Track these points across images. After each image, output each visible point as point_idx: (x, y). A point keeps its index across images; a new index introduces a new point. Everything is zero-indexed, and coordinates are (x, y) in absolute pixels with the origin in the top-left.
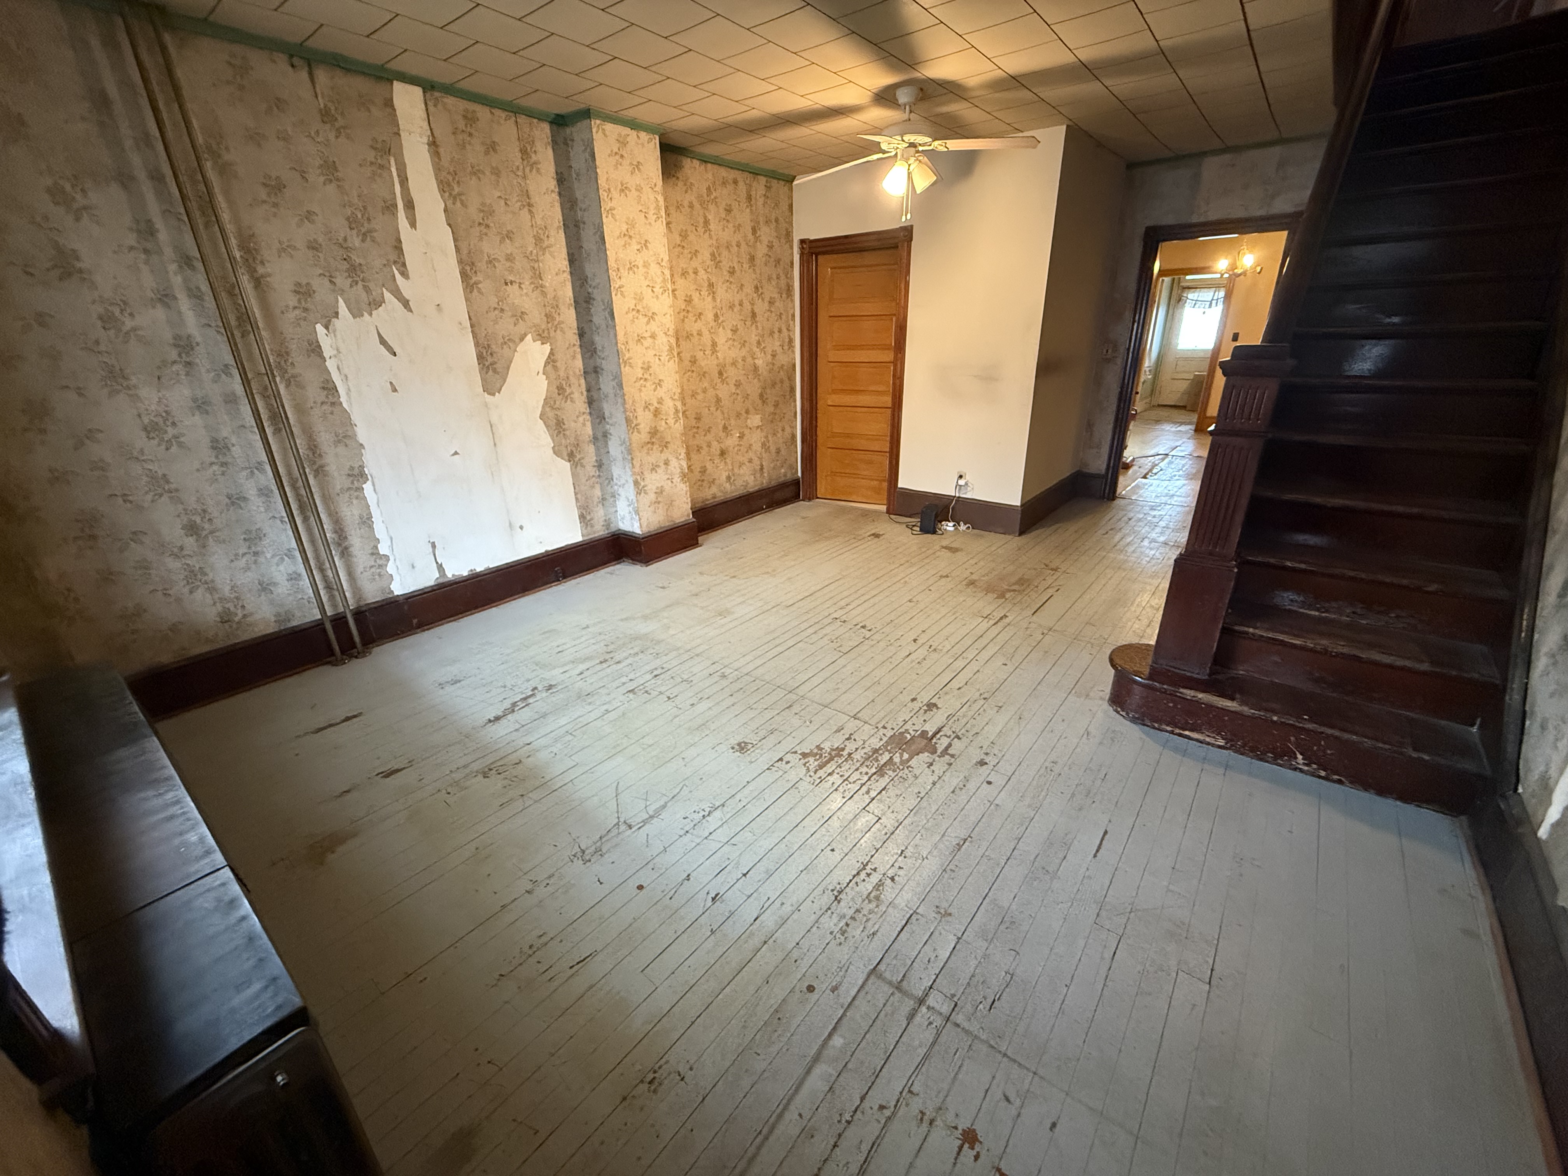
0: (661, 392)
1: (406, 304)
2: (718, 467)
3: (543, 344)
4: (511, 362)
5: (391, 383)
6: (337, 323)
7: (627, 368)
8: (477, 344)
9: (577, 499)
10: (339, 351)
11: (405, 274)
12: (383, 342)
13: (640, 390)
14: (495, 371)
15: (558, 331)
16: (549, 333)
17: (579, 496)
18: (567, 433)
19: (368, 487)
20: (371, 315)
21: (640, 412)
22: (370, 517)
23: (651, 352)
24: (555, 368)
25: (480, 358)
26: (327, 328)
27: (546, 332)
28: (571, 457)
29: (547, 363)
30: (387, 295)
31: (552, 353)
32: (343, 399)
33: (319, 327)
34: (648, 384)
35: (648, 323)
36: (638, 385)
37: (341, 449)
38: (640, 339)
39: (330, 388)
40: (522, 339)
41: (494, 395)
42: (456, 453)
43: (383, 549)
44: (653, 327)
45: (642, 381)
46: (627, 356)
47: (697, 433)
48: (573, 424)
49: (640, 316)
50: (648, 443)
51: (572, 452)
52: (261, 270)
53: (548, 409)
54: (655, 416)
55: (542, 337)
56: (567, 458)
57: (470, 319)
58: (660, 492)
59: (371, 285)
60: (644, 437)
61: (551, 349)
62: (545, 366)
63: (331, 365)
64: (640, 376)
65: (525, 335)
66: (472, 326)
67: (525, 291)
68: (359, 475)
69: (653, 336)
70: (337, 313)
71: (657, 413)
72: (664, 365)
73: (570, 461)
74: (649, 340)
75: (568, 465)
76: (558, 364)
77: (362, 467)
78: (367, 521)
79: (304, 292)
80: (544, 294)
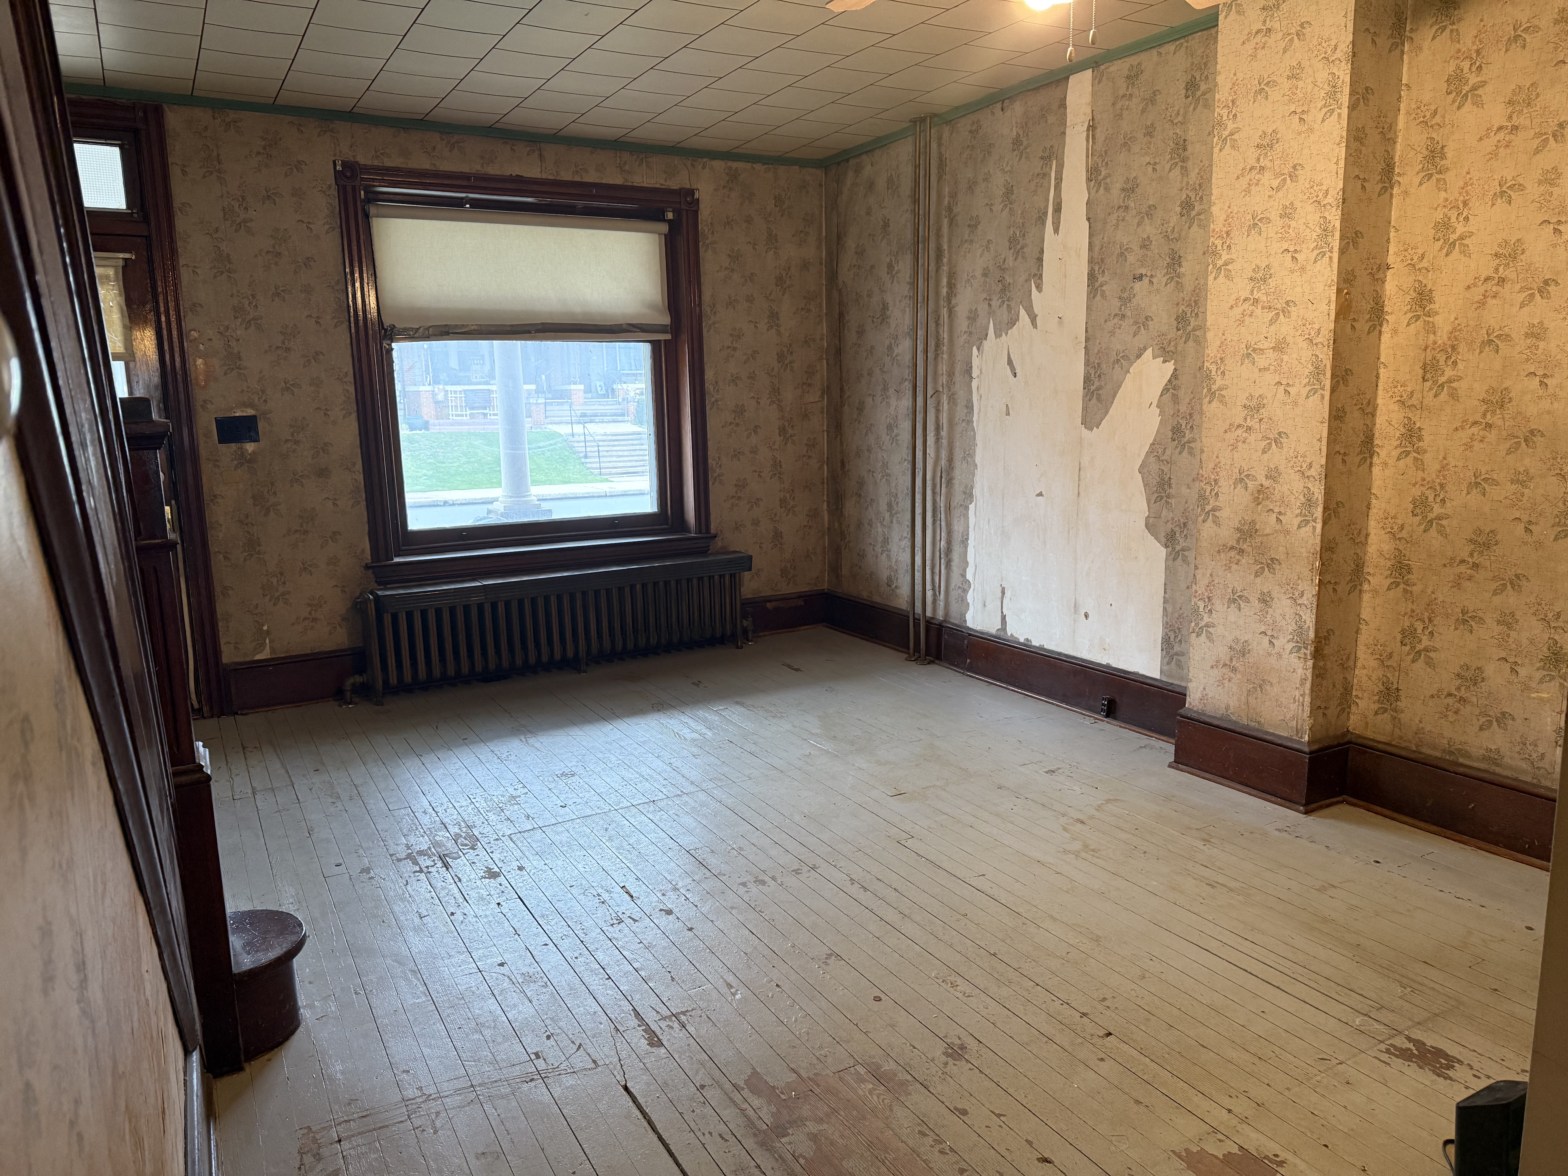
0: (1276, 457)
1: (1033, 319)
2: (1526, 688)
3: (1164, 361)
4: (1120, 386)
5: (1007, 405)
6: (986, 344)
7: (1215, 404)
8: (1087, 363)
9: (1165, 609)
10: (981, 373)
11: (1039, 288)
12: (1010, 362)
13: (1234, 447)
14: (1099, 399)
15: (1191, 343)
16: (1176, 346)
17: (1170, 610)
18: (1173, 501)
19: (972, 507)
20: (1007, 334)
21: (1225, 485)
22: (967, 539)
23: (1270, 378)
24: (1175, 399)
25: (1087, 380)
26: (978, 349)
27: (1173, 343)
28: (1170, 540)
29: (1165, 390)
30: (1023, 312)
31: (1175, 375)
32: (975, 419)
33: (975, 349)
34: (1252, 438)
35: (1272, 322)
36: (1231, 437)
37: (965, 465)
38: (1250, 353)
39: (970, 407)
40: (1139, 356)
41: (1092, 430)
42: (1040, 494)
43: (969, 576)
44: (1285, 328)
45: (1239, 432)
46: (1219, 382)
47: (1470, 578)
48: (1185, 491)
49: (1258, 311)
50: (1232, 548)
51: (1173, 533)
52: (953, 302)
53: (1152, 459)
54: (1257, 501)
55: (1165, 353)
56: (1164, 540)
57: (1086, 331)
58: (1241, 651)
59: (1013, 304)
60: (1227, 534)
61: (1175, 369)
62: (1161, 395)
63: (974, 384)
64: (1239, 420)
65: (1145, 349)
66: (1087, 340)
67: (1155, 287)
68: (969, 495)
69: (1280, 347)
70: (987, 335)
71: (1261, 495)
72: (1296, 403)
73: (1166, 547)
74: (1271, 355)
75: (1163, 552)
76: (1181, 393)
77: (972, 487)
78: (965, 542)
79: (973, 317)
80: (1179, 286)
